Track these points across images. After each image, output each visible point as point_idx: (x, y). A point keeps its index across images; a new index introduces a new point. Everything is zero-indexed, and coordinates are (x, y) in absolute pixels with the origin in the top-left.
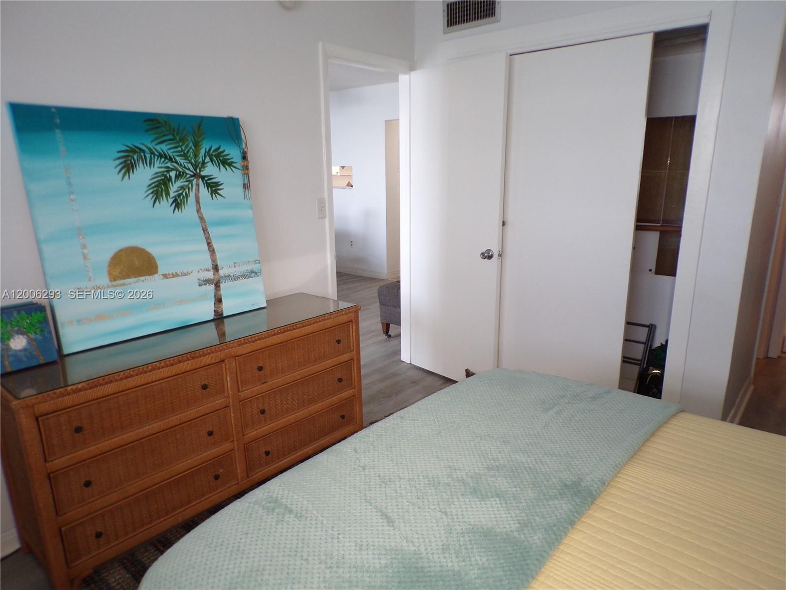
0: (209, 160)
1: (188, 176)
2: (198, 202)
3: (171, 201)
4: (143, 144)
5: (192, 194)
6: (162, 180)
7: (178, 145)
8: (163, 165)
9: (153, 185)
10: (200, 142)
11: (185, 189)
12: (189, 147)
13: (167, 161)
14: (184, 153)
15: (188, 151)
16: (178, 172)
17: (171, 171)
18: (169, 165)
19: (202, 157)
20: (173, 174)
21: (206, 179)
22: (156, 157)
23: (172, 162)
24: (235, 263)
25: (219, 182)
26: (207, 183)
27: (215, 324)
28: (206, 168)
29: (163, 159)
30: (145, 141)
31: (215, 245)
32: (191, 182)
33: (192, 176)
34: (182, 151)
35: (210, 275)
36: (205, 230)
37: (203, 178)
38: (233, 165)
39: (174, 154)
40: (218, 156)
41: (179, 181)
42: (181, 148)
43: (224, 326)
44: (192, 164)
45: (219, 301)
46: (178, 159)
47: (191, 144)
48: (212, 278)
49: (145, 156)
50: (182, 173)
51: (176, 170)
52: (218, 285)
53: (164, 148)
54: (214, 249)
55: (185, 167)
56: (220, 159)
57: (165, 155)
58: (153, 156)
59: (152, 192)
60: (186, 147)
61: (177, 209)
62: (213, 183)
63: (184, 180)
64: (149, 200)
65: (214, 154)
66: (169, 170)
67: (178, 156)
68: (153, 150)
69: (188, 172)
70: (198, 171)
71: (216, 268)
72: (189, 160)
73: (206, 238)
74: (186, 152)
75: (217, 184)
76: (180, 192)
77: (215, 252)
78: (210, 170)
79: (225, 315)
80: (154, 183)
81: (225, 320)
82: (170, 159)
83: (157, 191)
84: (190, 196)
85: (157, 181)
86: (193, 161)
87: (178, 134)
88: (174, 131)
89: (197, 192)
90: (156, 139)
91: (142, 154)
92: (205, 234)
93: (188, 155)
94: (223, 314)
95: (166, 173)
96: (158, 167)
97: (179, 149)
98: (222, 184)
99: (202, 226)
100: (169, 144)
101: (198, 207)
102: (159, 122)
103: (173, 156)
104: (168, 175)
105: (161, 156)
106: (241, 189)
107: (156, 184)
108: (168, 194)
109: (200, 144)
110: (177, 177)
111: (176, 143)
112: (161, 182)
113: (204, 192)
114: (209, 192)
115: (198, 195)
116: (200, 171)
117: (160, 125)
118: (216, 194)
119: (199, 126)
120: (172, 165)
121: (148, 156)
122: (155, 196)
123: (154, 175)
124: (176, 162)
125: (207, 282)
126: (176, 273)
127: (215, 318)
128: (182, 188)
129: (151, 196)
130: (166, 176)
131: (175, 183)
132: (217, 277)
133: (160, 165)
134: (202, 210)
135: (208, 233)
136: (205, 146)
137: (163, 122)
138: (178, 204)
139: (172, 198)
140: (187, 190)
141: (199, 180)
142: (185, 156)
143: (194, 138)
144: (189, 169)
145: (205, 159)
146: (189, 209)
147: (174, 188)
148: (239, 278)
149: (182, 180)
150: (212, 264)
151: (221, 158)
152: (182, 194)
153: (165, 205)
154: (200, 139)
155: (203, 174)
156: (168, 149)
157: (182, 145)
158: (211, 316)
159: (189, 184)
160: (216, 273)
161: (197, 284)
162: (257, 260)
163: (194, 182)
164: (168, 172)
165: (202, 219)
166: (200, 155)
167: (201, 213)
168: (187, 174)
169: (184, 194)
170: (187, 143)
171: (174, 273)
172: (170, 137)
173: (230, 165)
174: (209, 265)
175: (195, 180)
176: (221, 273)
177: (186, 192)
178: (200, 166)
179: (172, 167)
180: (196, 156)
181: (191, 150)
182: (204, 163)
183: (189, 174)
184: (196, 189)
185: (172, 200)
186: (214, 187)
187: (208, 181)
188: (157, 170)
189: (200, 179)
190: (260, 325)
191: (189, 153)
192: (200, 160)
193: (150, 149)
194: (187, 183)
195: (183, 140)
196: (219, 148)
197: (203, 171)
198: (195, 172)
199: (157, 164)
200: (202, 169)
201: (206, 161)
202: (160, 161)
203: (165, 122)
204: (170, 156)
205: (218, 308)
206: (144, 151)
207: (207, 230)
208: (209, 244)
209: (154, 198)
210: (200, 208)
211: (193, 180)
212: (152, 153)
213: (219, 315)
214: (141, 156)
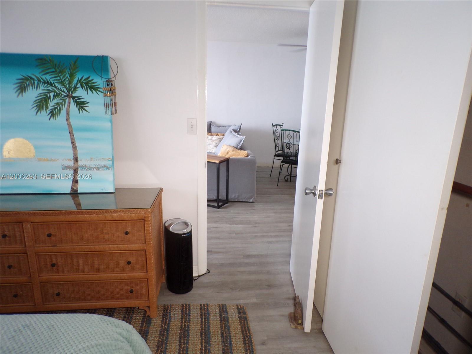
0: (80, 86)
1: (63, 96)
2: (68, 114)
3: (48, 112)
4: (33, 75)
5: (64, 109)
6: (44, 98)
7: (57, 75)
8: (45, 89)
9: (38, 101)
10: (76, 73)
11: (59, 105)
12: (66, 77)
13: (49, 86)
14: (62, 81)
15: (65, 80)
16: (55, 94)
17: (51, 92)
18: (50, 88)
19: (75, 84)
20: (52, 94)
21: (76, 99)
22: (41, 83)
23: (52, 86)
24: (92, 158)
25: (86, 101)
26: (76, 102)
27: (72, 197)
28: (77, 92)
29: (46, 85)
30: (35, 73)
31: (77, 144)
32: (64, 100)
33: (65, 96)
34: (60, 79)
35: (71, 163)
36: (71, 133)
37: (74, 98)
38: (99, 89)
39: (54, 81)
40: (87, 84)
41: (55, 99)
42: (60, 78)
43: (79, 199)
44: (66, 88)
45: (75, 181)
46: (57, 85)
47: (67, 75)
48: (73, 166)
49: (34, 83)
50: (58, 94)
51: (54, 91)
52: (77, 171)
53: (48, 77)
54: (76, 147)
55: (61, 90)
56: (88, 86)
57: (48, 82)
58: (39, 82)
59: (37, 106)
60: (63, 77)
61: (52, 117)
62: (81, 102)
63: (60, 99)
64: (34, 111)
65: (84, 82)
66: (49, 92)
67: (57, 83)
68: (40, 79)
69: (63, 93)
70: (71, 93)
71: (76, 160)
72: (65, 86)
73: (71, 139)
74: (63, 80)
75: (84, 103)
76: (56, 107)
77: (77, 149)
78: (80, 93)
79: (79, 192)
80: (39, 99)
81: (80, 196)
82: (51, 85)
83: (40, 105)
84: (62, 110)
85: (41, 98)
86: (67, 86)
87: (58, 68)
88: (56, 66)
89: (68, 108)
90: (43, 71)
91: (32, 81)
92: (70, 136)
93: (64, 82)
94: (77, 191)
95: (47, 94)
96: (42, 89)
97: (59, 78)
98: (88, 103)
99: (69, 131)
100: (51, 75)
101: (68, 117)
102: (45, 60)
103: (53, 82)
104: (48, 95)
105: (45, 82)
106: (103, 107)
107: (40, 100)
108: (47, 107)
109: (74, 75)
110: (55, 96)
111: (56, 74)
112: (43, 99)
113: (74, 108)
114: (77, 107)
115: (69, 109)
116: (72, 93)
117: (47, 62)
118: (83, 110)
119: (75, 62)
120: (52, 89)
121: (36, 82)
122: (38, 108)
123: (39, 94)
124: (55, 87)
125: (67, 168)
126: (47, 158)
127: (72, 192)
128: (57, 104)
129: (36, 108)
130: (46, 96)
131: (53, 100)
132: (76, 166)
133: (44, 89)
134: (71, 120)
135: (73, 136)
136: (78, 76)
137: (49, 61)
138: (53, 114)
139: (50, 110)
140: (61, 106)
141: (70, 99)
142: (62, 83)
143: (70, 71)
144: (64, 92)
145: (77, 85)
146: (61, 118)
147: (51, 104)
148: (93, 169)
149: (58, 99)
150: (74, 157)
151: (90, 85)
152: (57, 108)
153: (44, 115)
154: (74, 72)
155: (74, 95)
156: (50, 78)
157: (61, 76)
158: (69, 191)
159: (63, 102)
160: (76, 163)
161: (61, 168)
162: (110, 159)
163: (67, 101)
164: (49, 93)
165: (69, 125)
166: (74, 83)
167: (70, 122)
168: (62, 95)
169: (58, 108)
170: (65, 74)
171: (46, 158)
172: (53, 70)
173: (96, 89)
174: (72, 156)
175: (68, 99)
176: (80, 163)
177: (60, 107)
178: (72, 90)
179: (51, 90)
180: (70, 83)
181: (67, 79)
182: (75, 88)
183: (64, 95)
184: (67, 105)
185: (50, 111)
186: (81, 105)
187: (77, 101)
188: (41, 91)
189: (72, 99)
190: (110, 203)
191: (65, 81)
192: (73, 86)
193: (37, 77)
194: (61, 101)
195: (61, 72)
196: (89, 77)
197: (74, 93)
198: (68, 94)
199: (42, 88)
200: (74, 92)
201: (77, 87)
202: (44, 86)
203: (50, 60)
204: (51, 83)
205: (74, 186)
206: (33, 79)
207: (73, 133)
208: (73, 143)
209: (37, 110)
210: (69, 118)
211: (66, 99)
212: (39, 80)
213: (74, 191)
214: (32, 82)
